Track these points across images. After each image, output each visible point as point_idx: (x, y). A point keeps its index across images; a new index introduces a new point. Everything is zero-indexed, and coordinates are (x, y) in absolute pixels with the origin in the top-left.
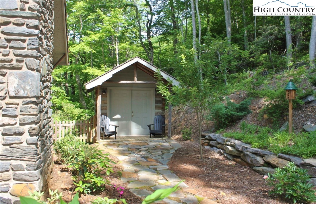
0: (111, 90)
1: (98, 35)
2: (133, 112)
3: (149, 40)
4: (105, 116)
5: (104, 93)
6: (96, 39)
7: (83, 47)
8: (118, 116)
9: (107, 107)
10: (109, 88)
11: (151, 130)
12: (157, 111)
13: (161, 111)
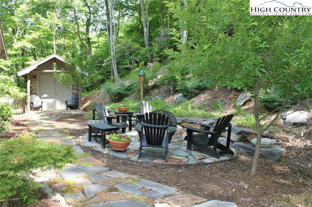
0: (39, 77)
1: (38, 34)
2: (56, 92)
3: (88, 36)
4: (35, 95)
5: (34, 79)
6: (36, 37)
7: (24, 44)
8: (46, 96)
9: (36, 89)
10: (38, 76)
11: (68, 104)
12: (74, 91)
13: (77, 91)
